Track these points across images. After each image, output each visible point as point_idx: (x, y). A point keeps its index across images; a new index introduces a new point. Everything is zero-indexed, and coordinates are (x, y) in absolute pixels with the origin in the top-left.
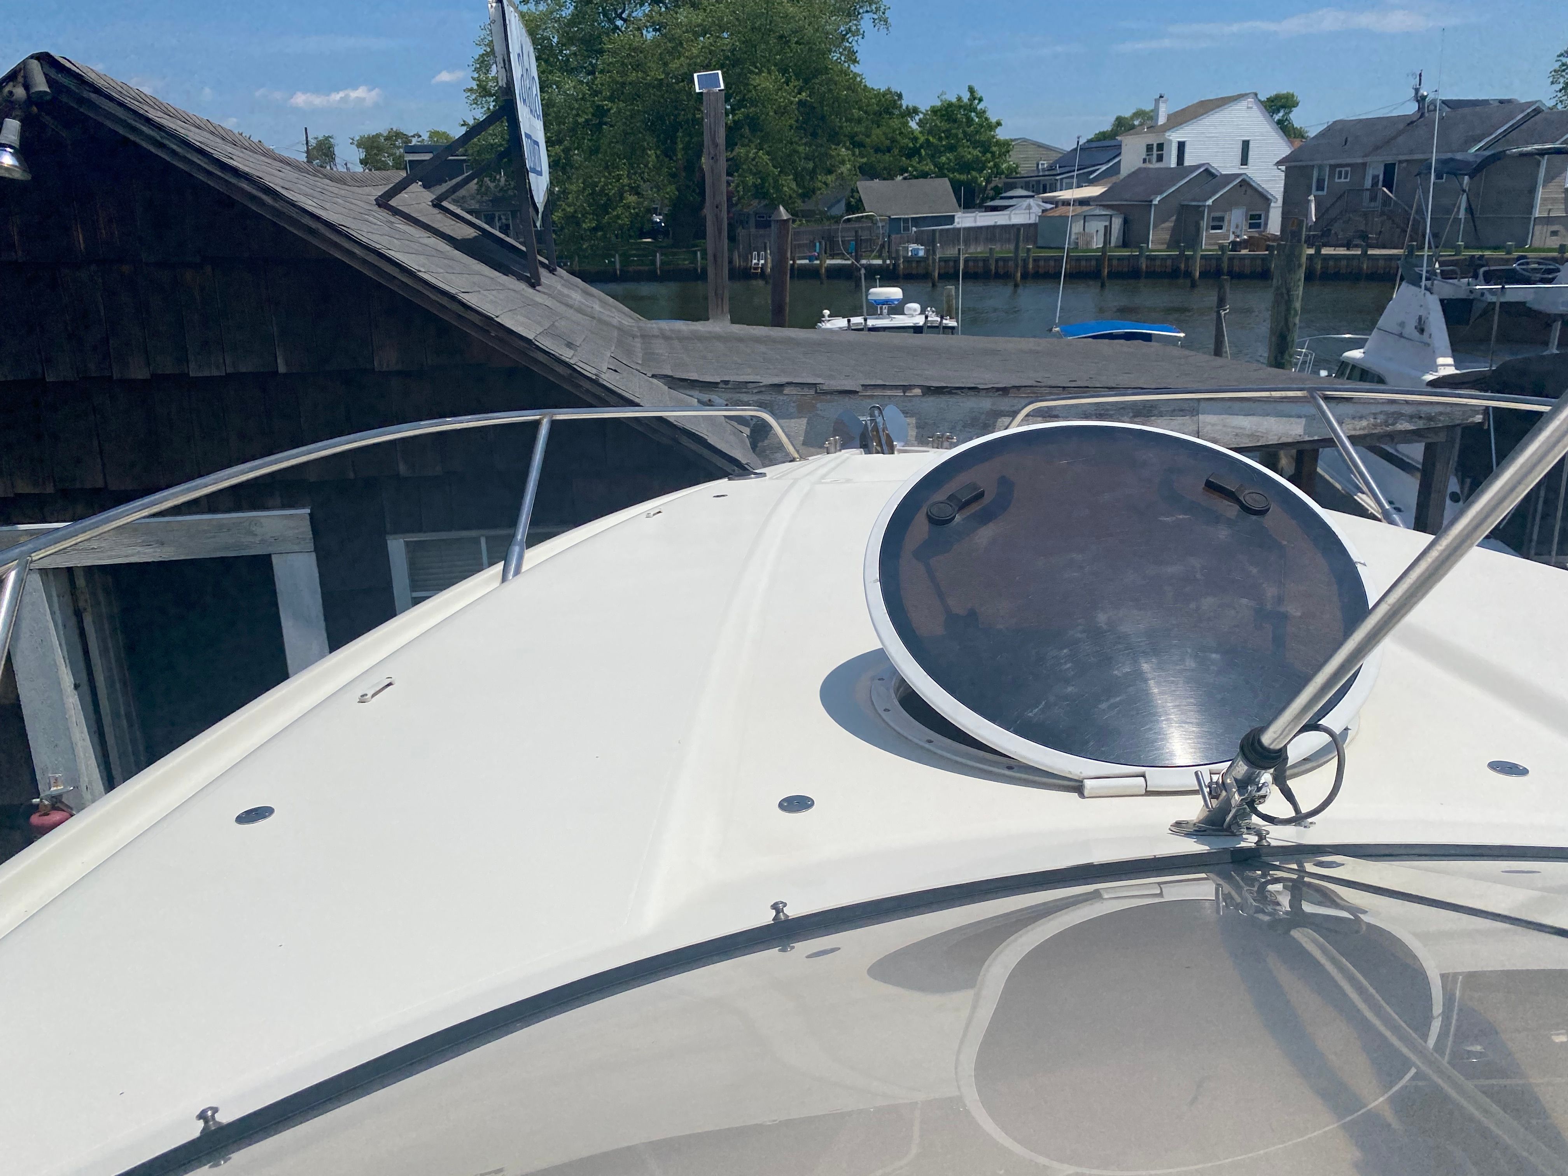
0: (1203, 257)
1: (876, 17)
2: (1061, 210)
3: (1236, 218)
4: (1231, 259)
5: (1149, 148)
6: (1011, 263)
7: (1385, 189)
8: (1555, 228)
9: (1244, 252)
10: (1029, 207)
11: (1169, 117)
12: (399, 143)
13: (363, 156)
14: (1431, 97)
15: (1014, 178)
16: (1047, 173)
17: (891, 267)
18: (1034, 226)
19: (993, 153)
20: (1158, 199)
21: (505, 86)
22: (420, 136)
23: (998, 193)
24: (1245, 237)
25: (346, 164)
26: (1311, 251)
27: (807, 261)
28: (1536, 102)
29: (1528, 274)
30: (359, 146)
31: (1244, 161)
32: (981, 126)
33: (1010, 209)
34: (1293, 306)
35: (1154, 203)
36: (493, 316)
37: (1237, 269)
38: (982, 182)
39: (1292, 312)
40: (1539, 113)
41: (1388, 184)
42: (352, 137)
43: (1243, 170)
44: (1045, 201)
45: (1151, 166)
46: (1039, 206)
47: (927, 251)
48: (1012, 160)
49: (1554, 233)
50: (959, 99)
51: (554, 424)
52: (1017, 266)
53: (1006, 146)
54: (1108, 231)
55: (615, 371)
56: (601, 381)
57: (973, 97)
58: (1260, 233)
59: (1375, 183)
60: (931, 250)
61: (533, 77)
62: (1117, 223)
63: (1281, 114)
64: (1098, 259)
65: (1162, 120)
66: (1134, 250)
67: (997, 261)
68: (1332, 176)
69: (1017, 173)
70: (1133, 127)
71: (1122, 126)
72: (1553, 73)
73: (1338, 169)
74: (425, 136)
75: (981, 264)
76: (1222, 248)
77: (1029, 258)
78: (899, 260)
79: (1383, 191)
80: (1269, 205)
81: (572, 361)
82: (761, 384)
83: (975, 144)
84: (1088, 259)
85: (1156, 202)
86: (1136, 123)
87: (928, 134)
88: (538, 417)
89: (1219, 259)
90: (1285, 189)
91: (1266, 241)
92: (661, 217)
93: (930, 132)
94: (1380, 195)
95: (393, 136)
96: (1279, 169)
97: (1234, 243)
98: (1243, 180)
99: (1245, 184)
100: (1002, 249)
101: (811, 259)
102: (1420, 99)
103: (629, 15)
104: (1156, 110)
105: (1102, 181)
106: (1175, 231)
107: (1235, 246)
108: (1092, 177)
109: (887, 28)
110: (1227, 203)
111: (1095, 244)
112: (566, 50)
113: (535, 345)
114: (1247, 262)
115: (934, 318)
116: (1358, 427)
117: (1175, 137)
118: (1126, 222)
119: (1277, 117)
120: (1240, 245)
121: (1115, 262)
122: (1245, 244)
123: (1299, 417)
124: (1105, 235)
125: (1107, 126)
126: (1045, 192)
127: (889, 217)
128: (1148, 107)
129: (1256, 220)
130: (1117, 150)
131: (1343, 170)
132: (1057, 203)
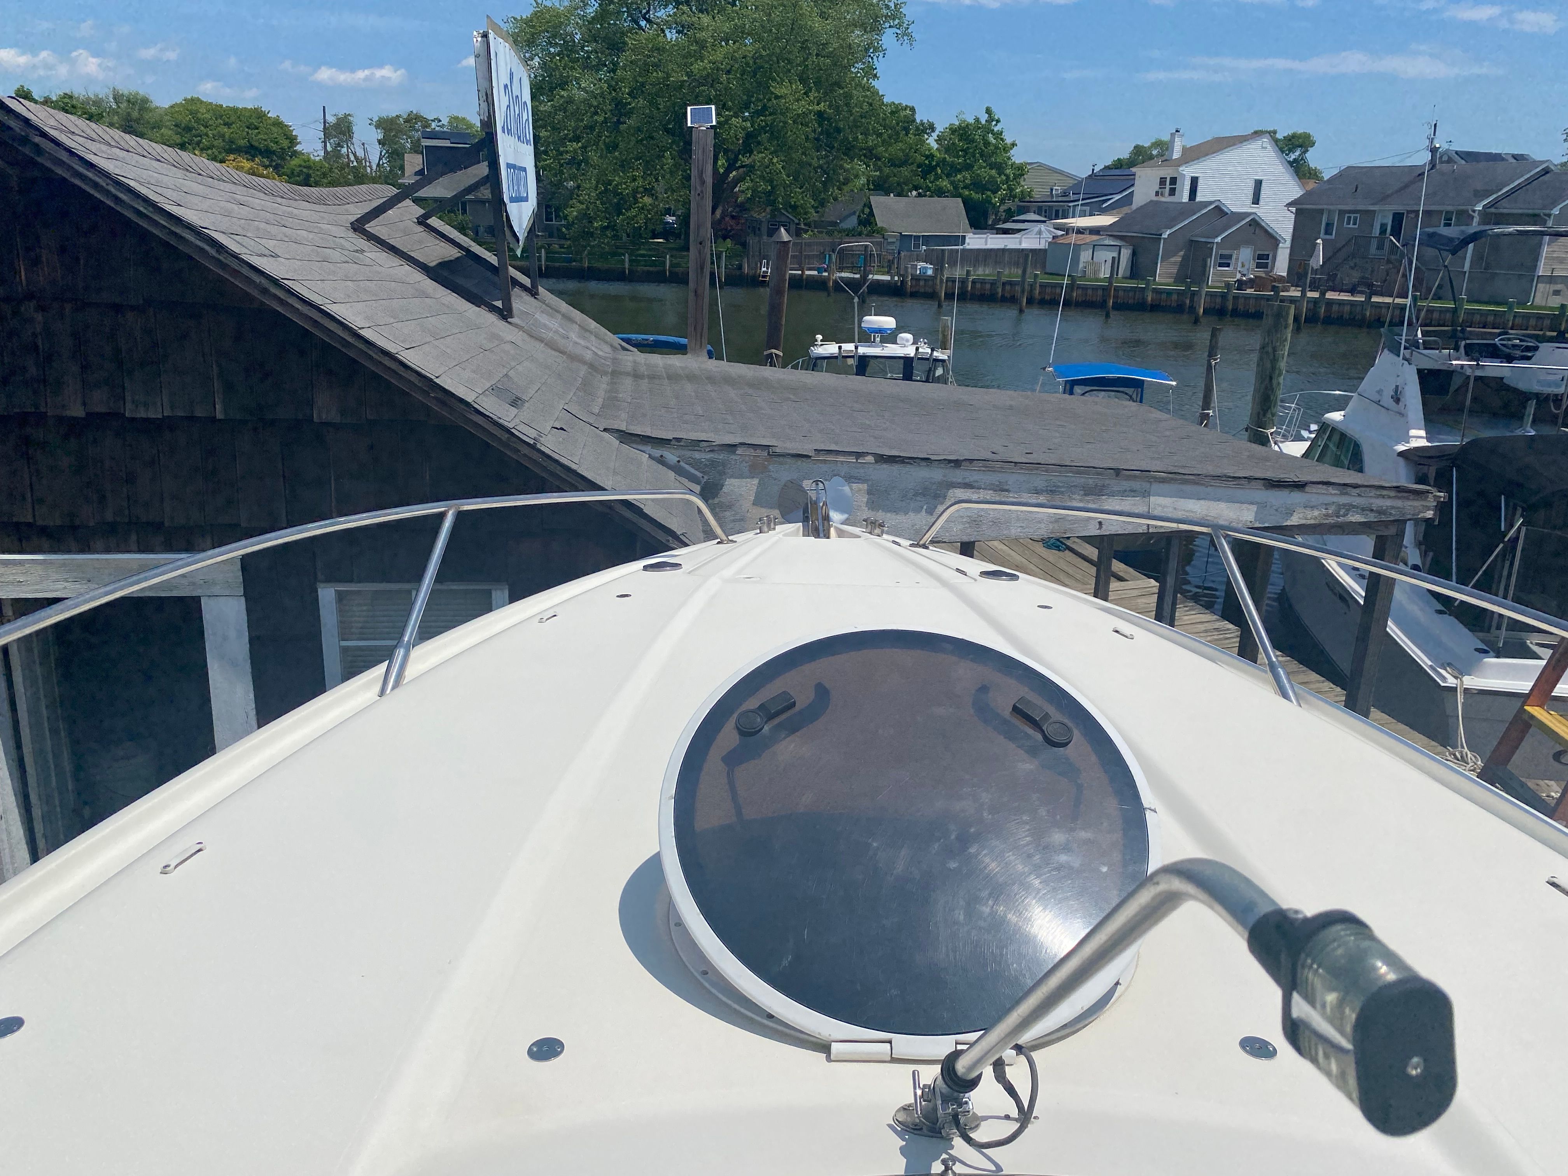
0: (1207, 293)
1: (899, 32)
2: (1073, 238)
3: (1245, 256)
4: (1236, 298)
5: (1163, 181)
6: (1018, 288)
7: (1392, 238)
8: (1558, 287)
9: (1249, 291)
10: (1040, 232)
11: (1185, 150)
12: (418, 125)
13: (380, 137)
14: (1445, 146)
15: (1028, 202)
16: (1060, 199)
17: (899, 284)
18: (1044, 251)
19: (1008, 176)
20: (1168, 233)
21: (486, 119)
22: (440, 121)
23: (1010, 215)
24: (1252, 276)
25: (363, 144)
26: (1316, 295)
27: (815, 273)
28: (1547, 161)
29: (1508, 350)
30: (377, 127)
31: (1256, 200)
32: (997, 148)
33: (1023, 232)
34: (1277, 366)
35: (1163, 236)
36: (433, 377)
37: (1242, 308)
38: (996, 202)
39: (1277, 372)
40: (1547, 173)
41: (1396, 232)
42: (370, 117)
43: (1253, 209)
44: (1058, 227)
45: (1163, 199)
46: (1050, 232)
47: (935, 270)
48: (1026, 184)
49: (1557, 293)
50: (977, 120)
51: (461, 516)
52: (1023, 291)
53: (1020, 171)
54: (1115, 262)
55: (562, 429)
56: (538, 446)
57: (991, 119)
58: (1267, 273)
59: (1383, 231)
60: (939, 269)
61: (525, 103)
62: (1126, 253)
63: (1297, 153)
64: (1104, 289)
65: (1176, 155)
66: (1140, 282)
67: (1004, 284)
68: (1341, 219)
69: (1030, 197)
70: (1151, 157)
71: (1140, 156)
73: (1347, 215)
74: (445, 121)
75: (988, 286)
76: (1228, 285)
77: (1036, 283)
78: (907, 277)
79: (1391, 240)
80: (1278, 245)
81: (510, 425)
82: (714, 444)
83: (992, 166)
84: (1095, 289)
85: (1165, 236)
86: (1155, 152)
87: (946, 153)
88: (443, 509)
89: (1224, 296)
90: (1294, 230)
91: (1272, 281)
92: (674, 218)
93: (947, 150)
94: (1387, 244)
95: (412, 119)
96: (1289, 210)
97: (1239, 281)
98: (1253, 219)
99: (1255, 224)
100: (1012, 273)
101: (819, 270)
102: (1434, 150)
103: (653, 16)
104: (1172, 141)
105: (1115, 211)
106: (1183, 265)
107: (1241, 284)
108: (1104, 206)
109: (911, 45)
110: (1235, 242)
111: (1103, 274)
112: (587, 46)
113: (474, 408)
114: (1252, 302)
115: (925, 350)
116: (1309, 516)
117: (1188, 172)
118: (1134, 254)
119: (1293, 156)
120: (1246, 284)
121: (1121, 293)
122: (1251, 283)
123: (1252, 503)
124: (1112, 267)
125: (1125, 153)
126: (1057, 218)
127: (901, 233)
128: (1166, 138)
129: (1264, 260)
130: (1130, 180)
131: (1352, 216)
132: (1068, 230)
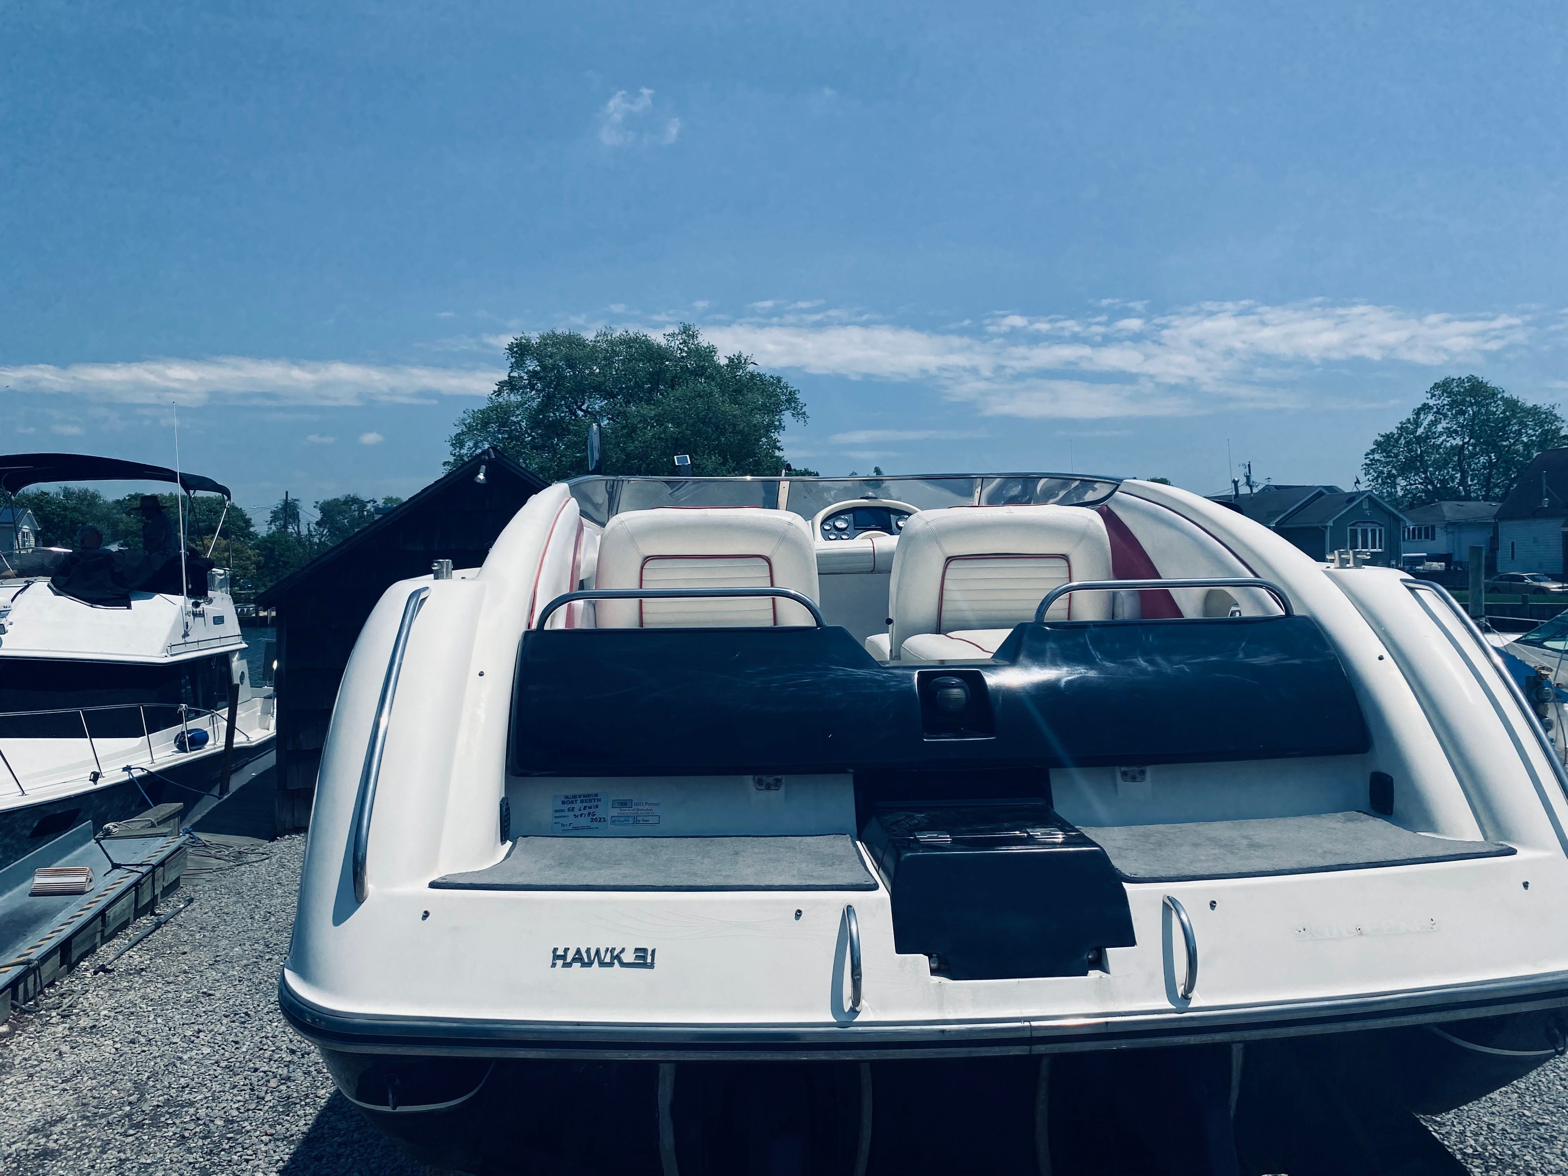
1: (798, 412)
42: (319, 500)
72: (1365, 466)
95: (349, 501)
103: (588, 407)
109: (805, 419)
